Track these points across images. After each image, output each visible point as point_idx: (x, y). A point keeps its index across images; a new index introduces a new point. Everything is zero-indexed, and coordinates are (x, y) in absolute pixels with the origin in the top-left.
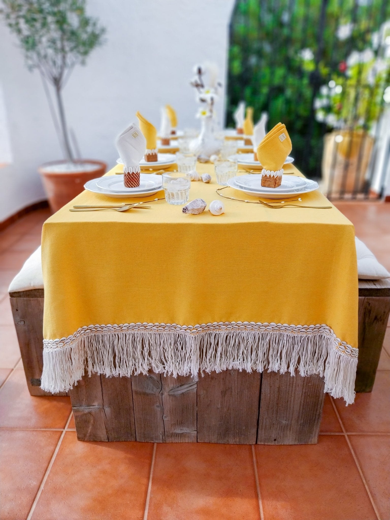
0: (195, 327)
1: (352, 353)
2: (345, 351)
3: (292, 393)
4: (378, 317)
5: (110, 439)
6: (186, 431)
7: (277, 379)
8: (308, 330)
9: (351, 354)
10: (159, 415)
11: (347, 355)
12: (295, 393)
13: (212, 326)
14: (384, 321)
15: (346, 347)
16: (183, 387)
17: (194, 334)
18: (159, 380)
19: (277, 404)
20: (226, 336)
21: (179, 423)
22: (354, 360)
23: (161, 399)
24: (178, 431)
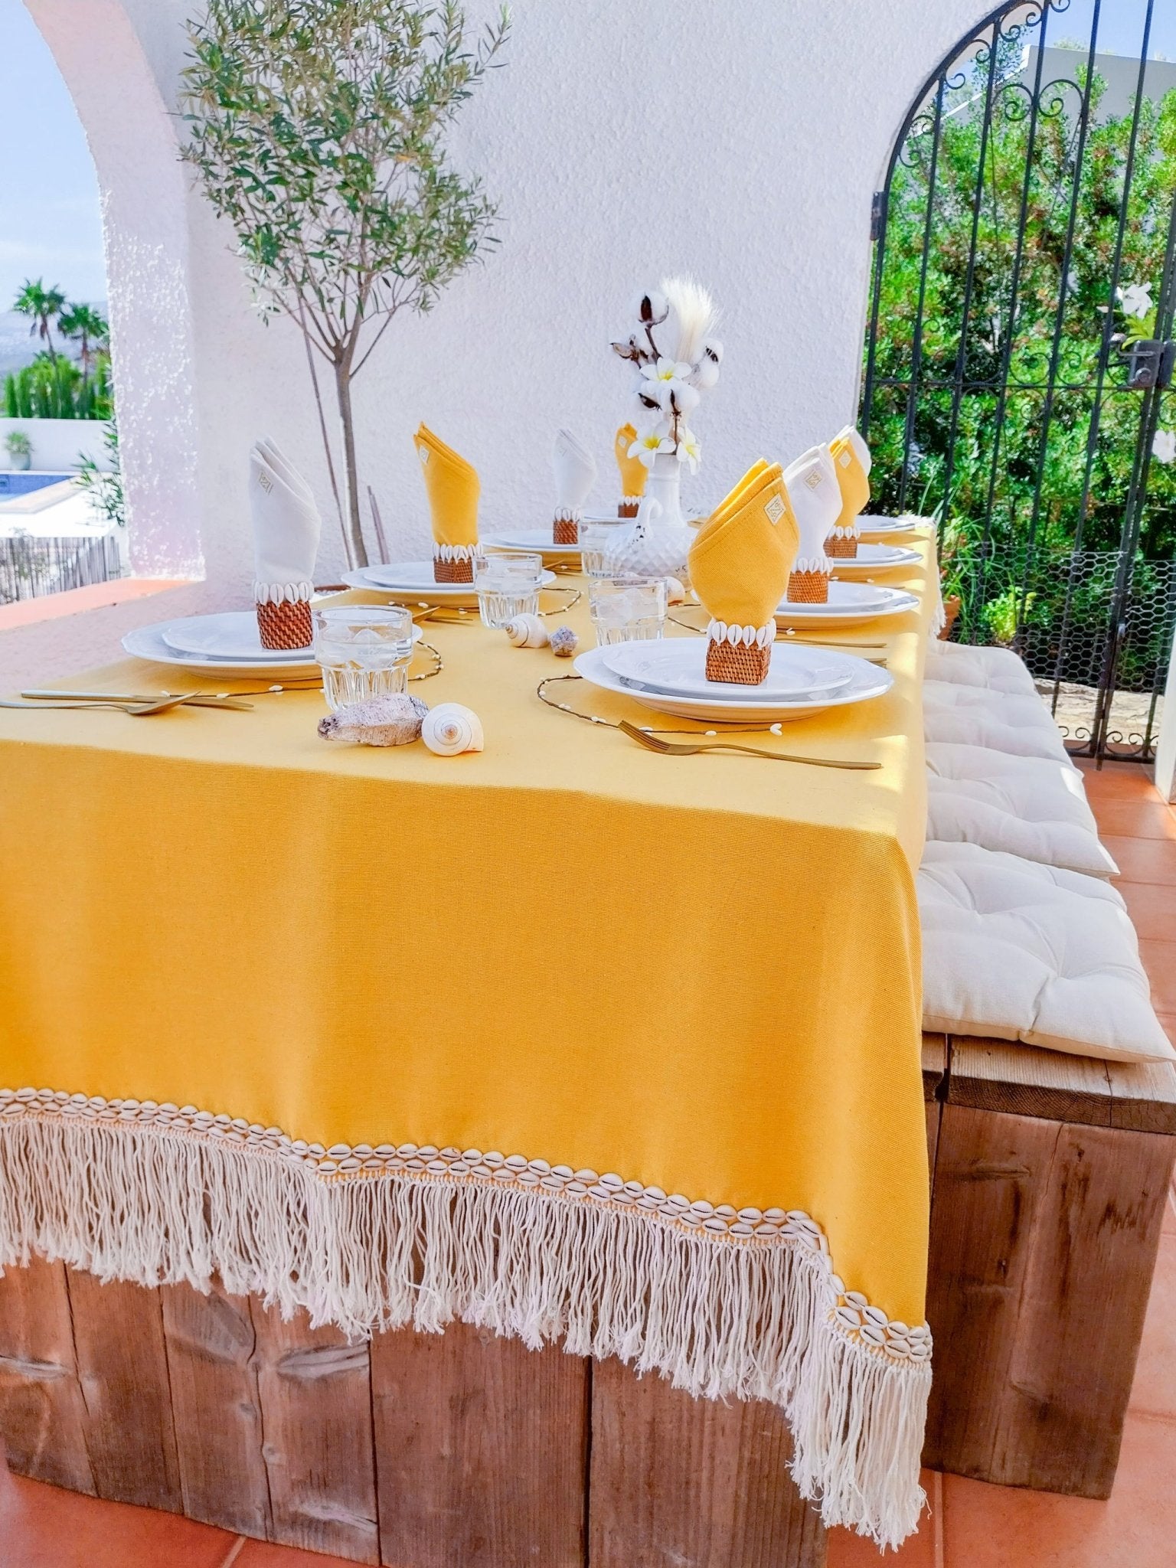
0: (329, 1151)
1: (890, 1343)
2: (862, 1332)
3: (700, 1453)
4: (1121, 1209)
5: (102, 1488)
6: (340, 1518)
7: (645, 1391)
8: (735, 1227)
9: (886, 1348)
10: (250, 1441)
11: (869, 1348)
12: (712, 1458)
13: (396, 1156)
14: (1145, 1227)
15: (865, 1315)
16: (324, 1356)
17: (329, 1179)
18: (245, 1313)
19: (650, 1485)
20: (449, 1200)
21: (315, 1481)
22: (903, 1372)
23: (253, 1386)
24: (315, 1509)
